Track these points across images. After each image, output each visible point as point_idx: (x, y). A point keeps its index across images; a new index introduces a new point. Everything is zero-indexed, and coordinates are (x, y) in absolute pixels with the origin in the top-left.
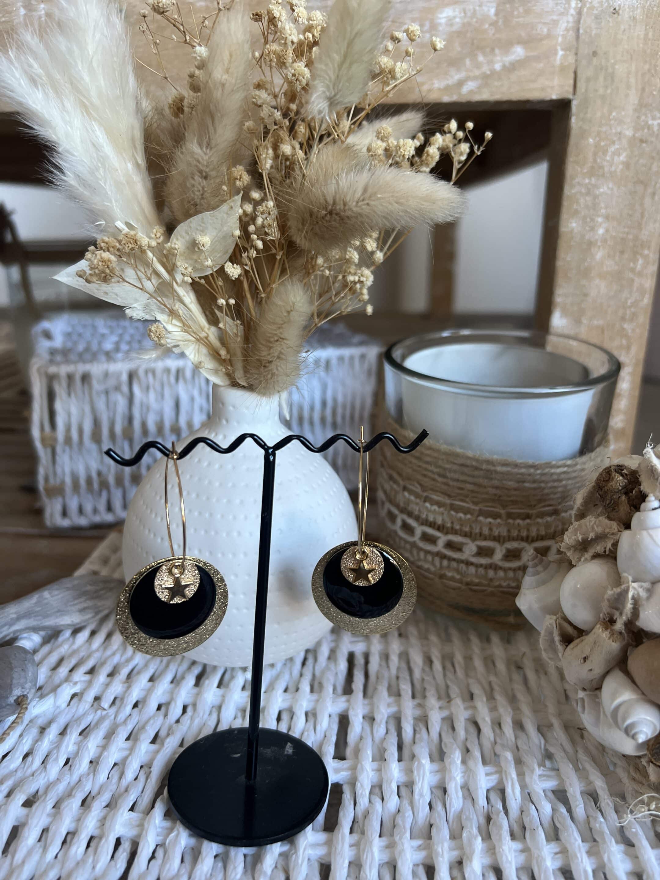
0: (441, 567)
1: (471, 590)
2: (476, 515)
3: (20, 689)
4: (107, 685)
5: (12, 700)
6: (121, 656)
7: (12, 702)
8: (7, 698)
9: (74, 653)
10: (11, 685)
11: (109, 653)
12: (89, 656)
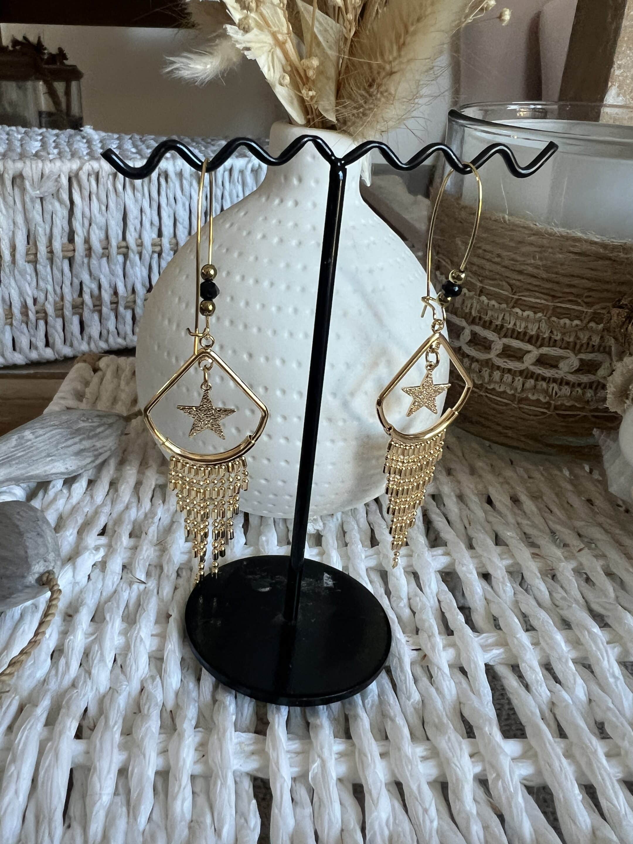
0: (523, 390)
1: (558, 415)
2: (587, 320)
3: (42, 563)
4: (135, 549)
5: (32, 579)
6: (138, 511)
7: (33, 582)
8: (23, 577)
9: (74, 510)
10: (27, 558)
11: (120, 507)
12: (96, 513)
